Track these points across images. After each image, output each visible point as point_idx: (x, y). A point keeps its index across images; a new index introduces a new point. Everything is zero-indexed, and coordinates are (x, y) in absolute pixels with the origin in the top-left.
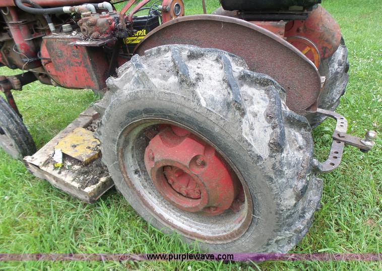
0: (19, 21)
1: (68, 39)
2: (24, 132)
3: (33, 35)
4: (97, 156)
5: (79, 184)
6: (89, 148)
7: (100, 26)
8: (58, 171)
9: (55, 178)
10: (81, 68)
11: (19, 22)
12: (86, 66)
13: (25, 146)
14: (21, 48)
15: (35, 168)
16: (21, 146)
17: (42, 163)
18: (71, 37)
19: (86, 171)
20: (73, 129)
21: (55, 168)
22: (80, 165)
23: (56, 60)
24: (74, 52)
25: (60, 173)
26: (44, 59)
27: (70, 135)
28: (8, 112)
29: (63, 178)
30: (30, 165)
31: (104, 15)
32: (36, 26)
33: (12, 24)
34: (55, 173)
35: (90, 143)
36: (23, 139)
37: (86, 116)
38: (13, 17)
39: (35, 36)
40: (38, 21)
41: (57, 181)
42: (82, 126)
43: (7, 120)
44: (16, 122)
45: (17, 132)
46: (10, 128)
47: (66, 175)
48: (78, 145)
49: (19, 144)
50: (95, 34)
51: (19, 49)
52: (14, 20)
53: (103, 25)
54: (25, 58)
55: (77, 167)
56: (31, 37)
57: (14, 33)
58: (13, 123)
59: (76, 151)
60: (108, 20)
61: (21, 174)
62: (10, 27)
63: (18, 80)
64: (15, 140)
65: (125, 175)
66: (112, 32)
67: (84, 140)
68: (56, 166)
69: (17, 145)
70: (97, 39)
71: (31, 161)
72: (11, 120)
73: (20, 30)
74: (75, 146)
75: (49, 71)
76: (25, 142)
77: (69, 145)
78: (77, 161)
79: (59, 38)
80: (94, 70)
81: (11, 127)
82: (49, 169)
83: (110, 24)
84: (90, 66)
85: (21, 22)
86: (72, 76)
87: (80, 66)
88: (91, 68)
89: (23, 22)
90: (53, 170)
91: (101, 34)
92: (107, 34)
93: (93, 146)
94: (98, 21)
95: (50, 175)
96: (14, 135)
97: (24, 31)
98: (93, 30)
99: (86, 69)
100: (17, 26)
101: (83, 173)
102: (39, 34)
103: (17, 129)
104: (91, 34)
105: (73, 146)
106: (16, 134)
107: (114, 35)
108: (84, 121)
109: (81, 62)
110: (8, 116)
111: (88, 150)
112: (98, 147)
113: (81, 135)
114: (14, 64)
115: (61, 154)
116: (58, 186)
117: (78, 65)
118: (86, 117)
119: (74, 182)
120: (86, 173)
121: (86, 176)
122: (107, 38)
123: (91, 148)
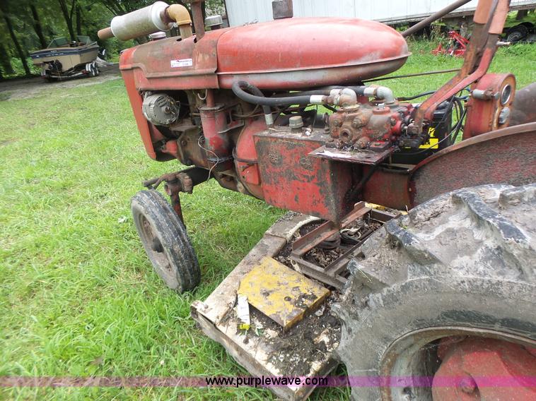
0: (215, 106)
1: (299, 140)
2: (191, 256)
3: (229, 125)
4: (301, 317)
5: (278, 370)
6: (289, 299)
7: (374, 129)
8: (244, 337)
9: (238, 348)
10: (310, 185)
11: (215, 108)
12: (321, 184)
13: (189, 276)
14: (212, 143)
15: (209, 325)
16: (184, 276)
17: (220, 318)
18: (304, 138)
19: (289, 346)
20: (259, 260)
21: (240, 331)
22: (276, 330)
23: (268, 167)
24: (304, 161)
25: (246, 342)
26: (243, 161)
27: (257, 270)
28: (176, 226)
29: (252, 352)
30: (200, 317)
31: (381, 110)
32: (233, 112)
33: (206, 112)
34: (239, 340)
35: (289, 290)
36: (189, 266)
37: (275, 236)
38: (209, 101)
39: (231, 126)
40: (239, 106)
41: (241, 355)
42: (272, 254)
43: (173, 238)
44: (183, 241)
45: (182, 256)
46: (175, 249)
47: (256, 347)
48: (271, 291)
49: (182, 272)
50: (363, 141)
51: (208, 144)
52: (208, 105)
53: (380, 126)
54: (214, 157)
55: (271, 333)
56: (227, 128)
57: (206, 124)
58: (179, 243)
59: (270, 303)
60: (390, 118)
61: (180, 319)
62: (202, 115)
63: (190, 180)
64: (179, 267)
65: (385, 395)
66: (394, 138)
67: (279, 284)
68: (241, 327)
69: (179, 274)
70: (363, 149)
71: (204, 312)
72: (178, 239)
73: (215, 119)
74: (267, 294)
75: (244, 177)
76: (190, 270)
77: (257, 290)
78: (271, 323)
79: (282, 138)
80: (334, 192)
81: (177, 248)
82: (229, 330)
83: (393, 124)
84: (329, 184)
85: (218, 108)
86: (290, 193)
87: (308, 181)
88: (330, 188)
89: (220, 108)
90: (237, 334)
91: (372, 140)
92: (385, 140)
93: (294, 296)
94: (371, 119)
95: (231, 342)
96: (178, 260)
97: (220, 119)
98: (361, 134)
99: (319, 188)
100: (211, 114)
101: (283, 349)
102: (237, 123)
103: (183, 252)
104: (357, 140)
105: (264, 294)
106: (181, 260)
107: (393, 142)
108: (273, 245)
109: (313, 177)
110: (175, 233)
111: (287, 303)
112: (303, 299)
113: (274, 274)
114: (190, 160)
115: (248, 305)
116: (241, 361)
117: (306, 180)
118: (275, 239)
119: (270, 364)
120: (288, 349)
121: (288, 355)
122: (385, 149)
123: (293, 301)
